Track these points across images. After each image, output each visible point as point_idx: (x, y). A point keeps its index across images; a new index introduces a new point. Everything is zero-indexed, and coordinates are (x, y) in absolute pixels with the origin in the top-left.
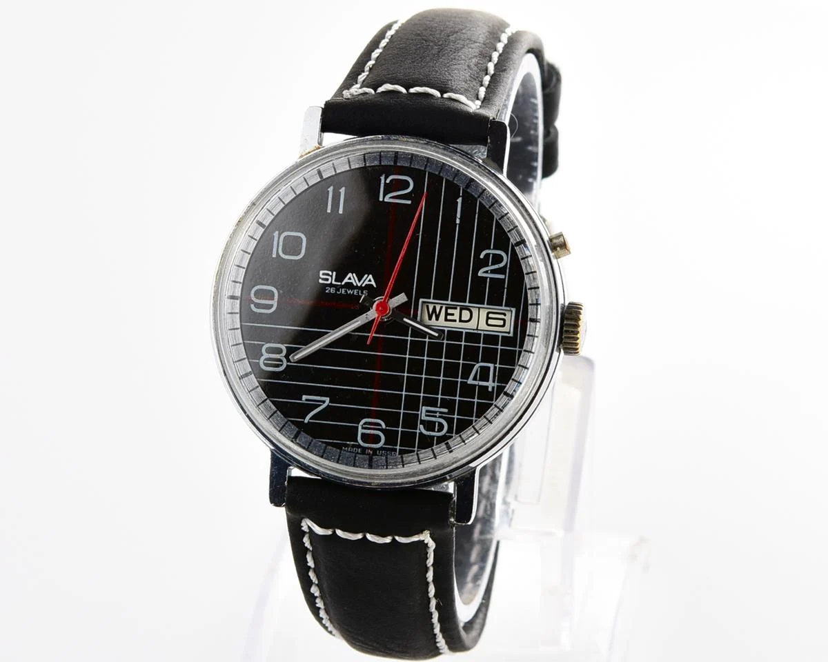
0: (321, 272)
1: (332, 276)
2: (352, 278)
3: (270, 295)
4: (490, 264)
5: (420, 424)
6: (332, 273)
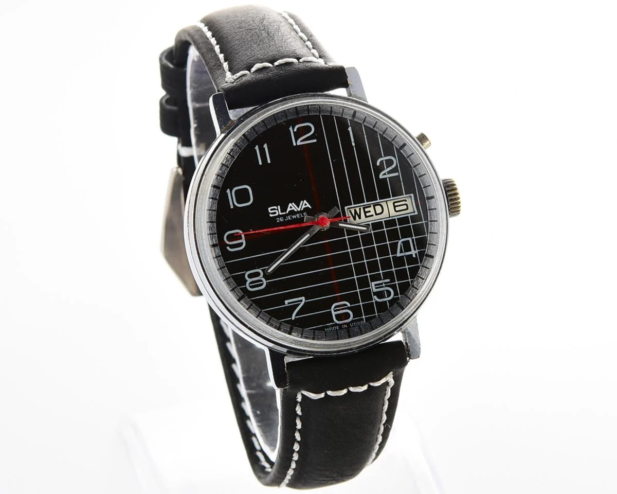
0: (269, 209)
1: (278, 210)
2: (292, 206)
3: (239, 237)
4: (385, 168)
5: (374, 295)
6: (277, 207)
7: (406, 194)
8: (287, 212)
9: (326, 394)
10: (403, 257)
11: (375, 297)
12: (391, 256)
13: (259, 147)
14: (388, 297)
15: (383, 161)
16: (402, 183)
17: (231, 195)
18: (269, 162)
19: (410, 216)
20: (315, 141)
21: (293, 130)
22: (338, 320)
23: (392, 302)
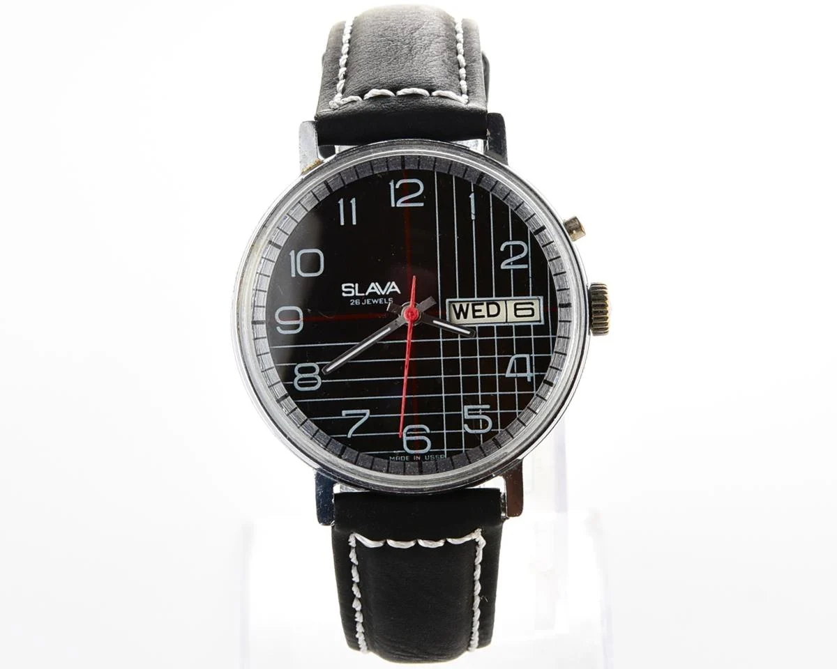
0: (343, 286)
1: (354, 288)
2: (375, 287)
3: (294, 315)
4: (511, 256)
5: (464, 423)
6: (354, 285)
7: (533, 295)
8: (367, 294)
9: (386, 543)
10: (514, 378)
11: (466, 426)
12: (497, 375)
13: (344, 201)
14: (484, 428)
15: (509, 245)
16: (530, 279)
17: (295, 259)
18: (354, 223)
19: (534, 326)
20: (422, 205)
21: (395, 186)
22: (410, 448)
23: (487, 436)
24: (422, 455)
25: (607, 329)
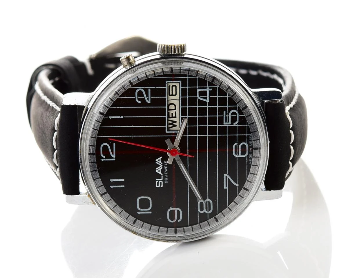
0: (157, 186)
1: (159, 181)
2: (158, 170)
3: (172, 212)
4: (144, 97)
5: (233, 125)
6: (157, 181)
7: (165, 86)
8: (162, 174)
10: (210, 98)
11: (235, 124)
12: (207, 107)
13: (112, 185)
14: (236, 114)
15: (138, 98)
16: (156, 87)
17: (142, 211)
18: (123, 180)
19: (182, 86)
20: (114, 144)
21: (103, 158)
22: (245, 153)
23: (240, 112)
24: (249, 147)
25: (183, 45)
